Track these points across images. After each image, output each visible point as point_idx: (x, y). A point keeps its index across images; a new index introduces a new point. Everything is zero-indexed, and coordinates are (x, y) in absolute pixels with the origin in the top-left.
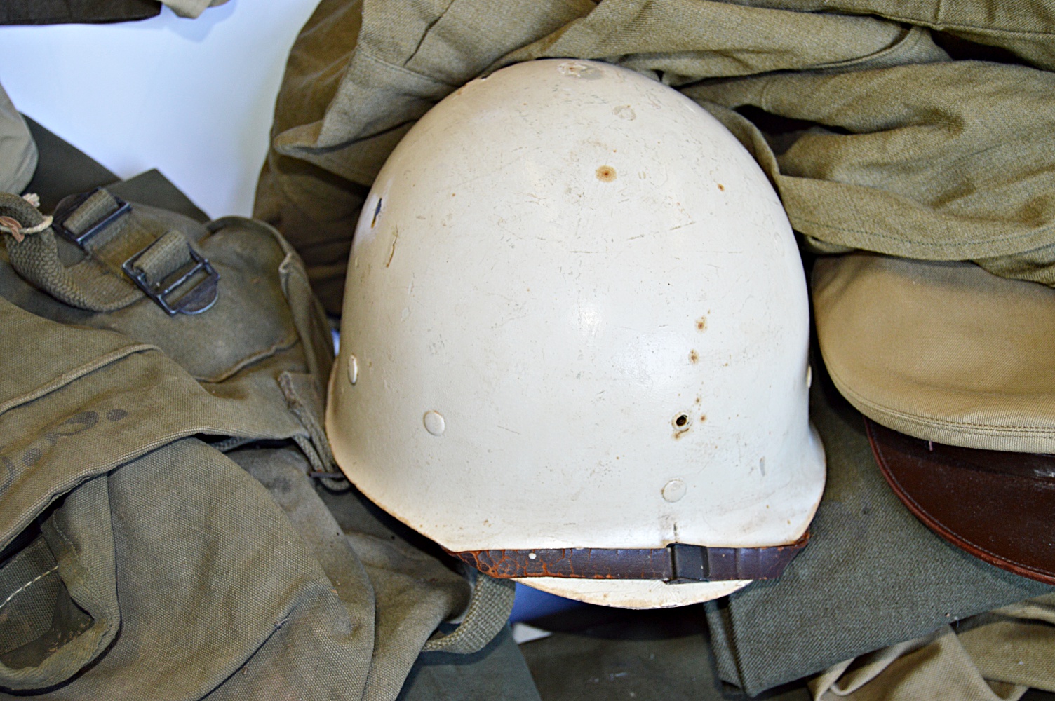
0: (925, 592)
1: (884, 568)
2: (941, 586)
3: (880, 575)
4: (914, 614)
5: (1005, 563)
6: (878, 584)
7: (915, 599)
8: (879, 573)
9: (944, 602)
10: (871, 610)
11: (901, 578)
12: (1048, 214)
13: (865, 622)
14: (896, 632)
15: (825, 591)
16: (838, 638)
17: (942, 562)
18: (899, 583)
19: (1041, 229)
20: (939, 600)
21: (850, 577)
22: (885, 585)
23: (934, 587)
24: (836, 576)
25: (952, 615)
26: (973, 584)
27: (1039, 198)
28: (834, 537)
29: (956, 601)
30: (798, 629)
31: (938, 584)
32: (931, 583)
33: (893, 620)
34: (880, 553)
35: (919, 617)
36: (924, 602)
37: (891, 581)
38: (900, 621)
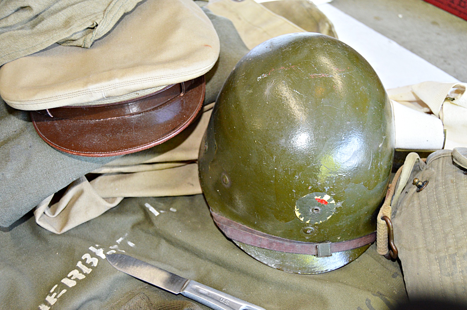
0: (59, 172)
1: (41, 167)
2: (65, 168)
3: (40, 170)
4: (56, 182)
5: (77, 153)
6: (40, 173)
7: (55, 176)
8: (39, 169)
9: (67, 174)
10: (39, 184)
11: (48, 169)
12: (73, 22)
13: (37, 189)
14: (51, 190)
15: (19, 181)
16: (28, 198)
17: (63, 159)
18: (48, 171)
19: (70, 28)
20: (65, 174)
21: (27, 173)
22: (43, 173)
23: (62, 169)
24: (22, 174)
25: (73, 178)
26: (78, 165)
27: (70, 17)
28: (19, 159)
29: (72, 173)
30: (12, 198)
31: (64, 168)
32: (61, 168)
33: (48, 186)
34: (38, 161)
35: (59, 182)
36: (59, 176)
37: (44, 171)
38: (51, 185)
